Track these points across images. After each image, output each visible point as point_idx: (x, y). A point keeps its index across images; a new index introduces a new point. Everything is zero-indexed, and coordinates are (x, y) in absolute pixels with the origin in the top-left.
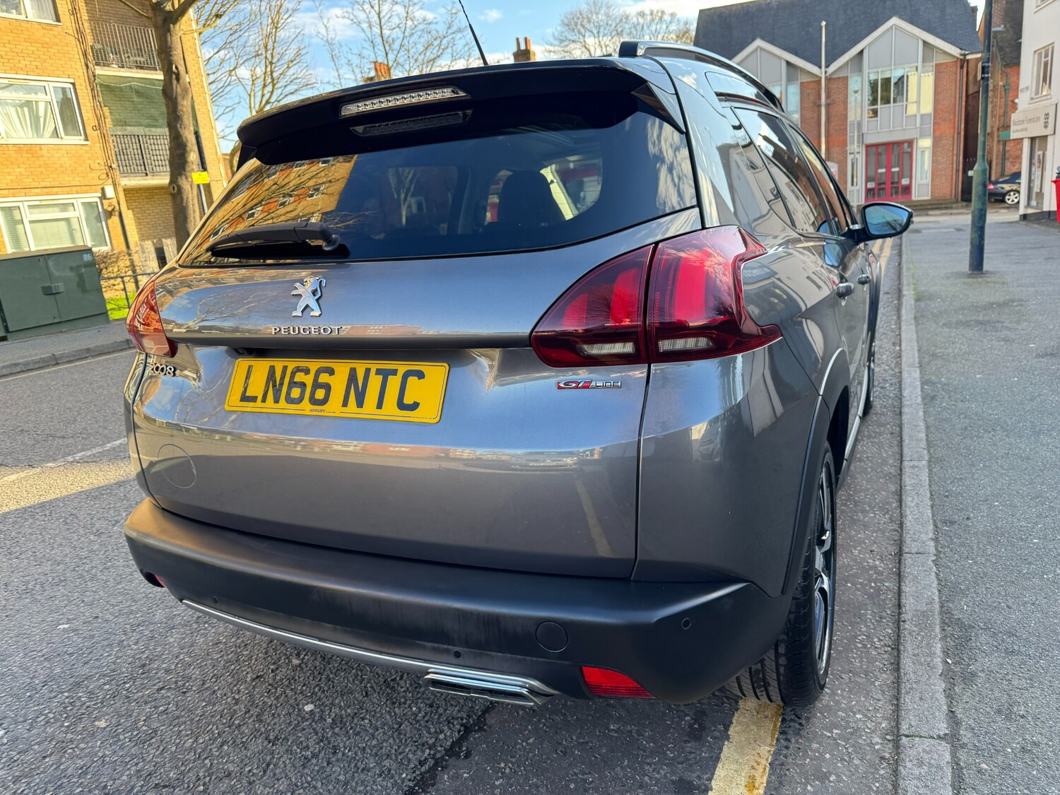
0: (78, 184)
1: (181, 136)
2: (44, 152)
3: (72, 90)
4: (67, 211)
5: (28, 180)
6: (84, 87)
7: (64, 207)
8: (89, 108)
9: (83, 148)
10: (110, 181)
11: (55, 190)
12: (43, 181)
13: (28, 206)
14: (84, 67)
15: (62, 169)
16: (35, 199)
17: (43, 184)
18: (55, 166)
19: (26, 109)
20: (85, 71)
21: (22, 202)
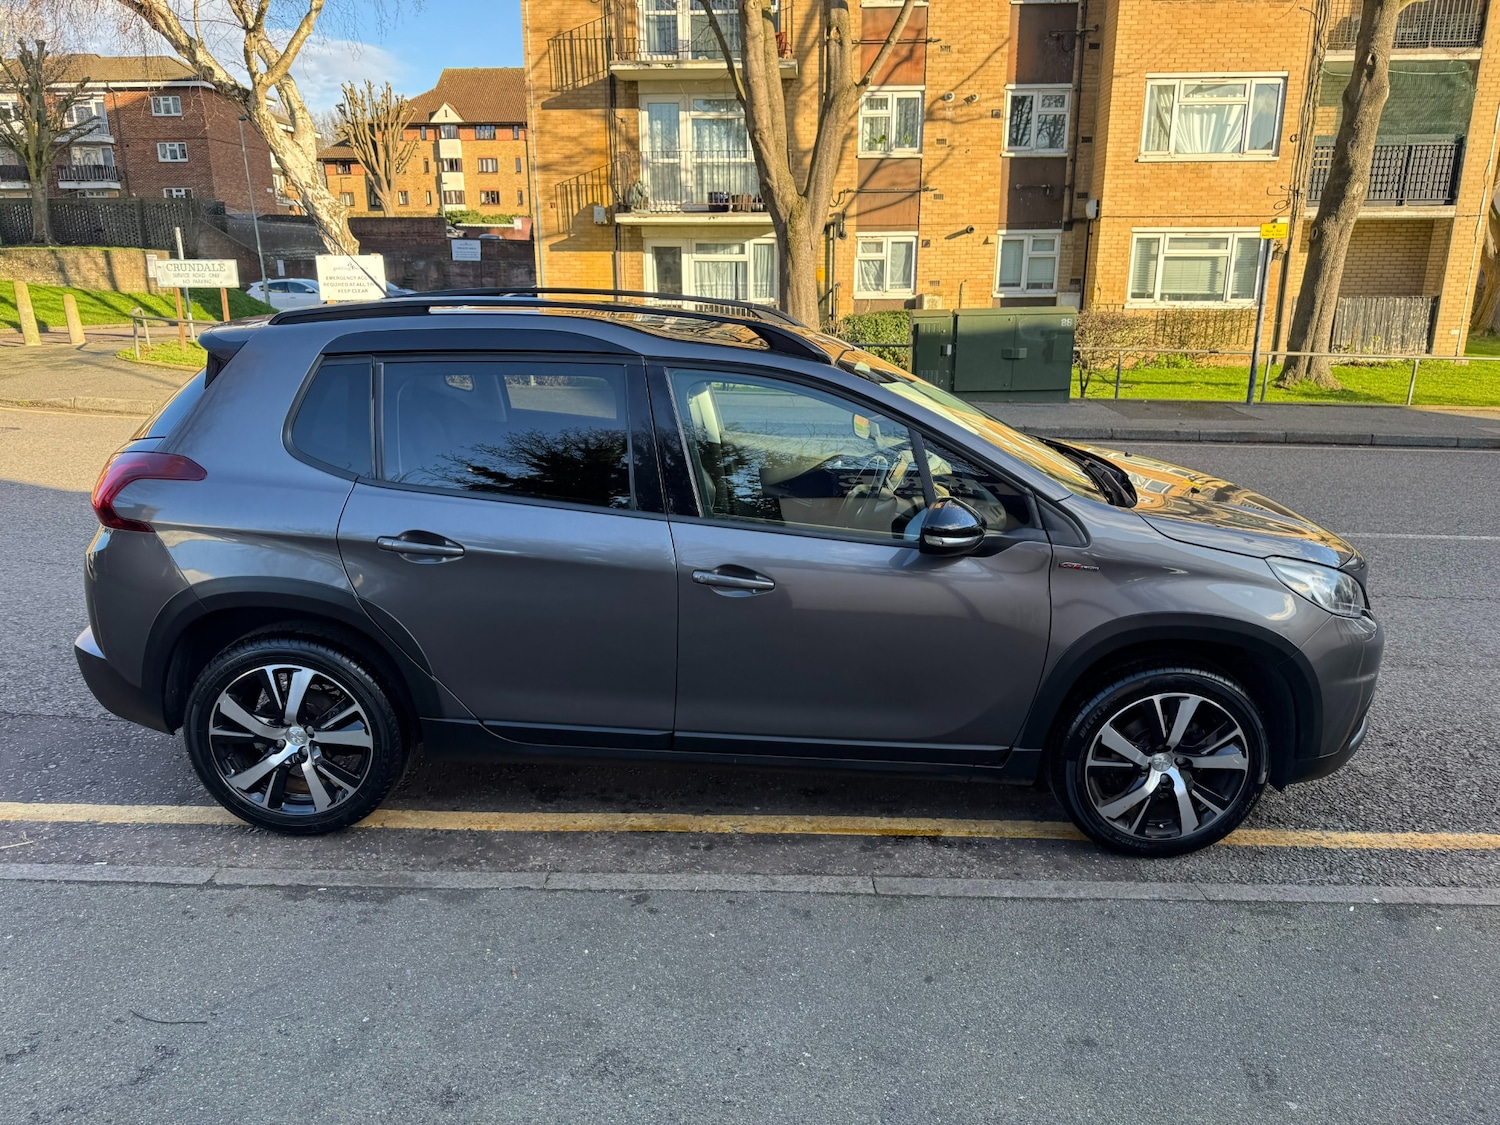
0: (1243, 213)
1: (1348, 158)
2: (1214, 171)
3: (1281, 87)
4: (1218, 248)
5: (1182, 207)
6: (1299, 82)
7: (1216, 243)
8: (1296, 110)
9: (1268, 165)
10: (1290, 210)
11: (1209, 220)
12: (1199, 208)
13: (1170, 239)
14: (1310, 54)
15: (1228, 193)
16: (1179, 231)
17: (1197, 212)
18: (1222, 189)
19: (1214, 116)
20: (1309, 59)
21: (1164, 233)
